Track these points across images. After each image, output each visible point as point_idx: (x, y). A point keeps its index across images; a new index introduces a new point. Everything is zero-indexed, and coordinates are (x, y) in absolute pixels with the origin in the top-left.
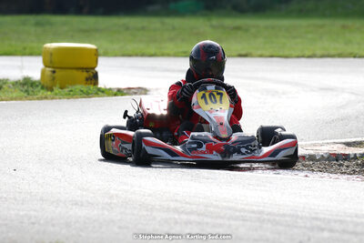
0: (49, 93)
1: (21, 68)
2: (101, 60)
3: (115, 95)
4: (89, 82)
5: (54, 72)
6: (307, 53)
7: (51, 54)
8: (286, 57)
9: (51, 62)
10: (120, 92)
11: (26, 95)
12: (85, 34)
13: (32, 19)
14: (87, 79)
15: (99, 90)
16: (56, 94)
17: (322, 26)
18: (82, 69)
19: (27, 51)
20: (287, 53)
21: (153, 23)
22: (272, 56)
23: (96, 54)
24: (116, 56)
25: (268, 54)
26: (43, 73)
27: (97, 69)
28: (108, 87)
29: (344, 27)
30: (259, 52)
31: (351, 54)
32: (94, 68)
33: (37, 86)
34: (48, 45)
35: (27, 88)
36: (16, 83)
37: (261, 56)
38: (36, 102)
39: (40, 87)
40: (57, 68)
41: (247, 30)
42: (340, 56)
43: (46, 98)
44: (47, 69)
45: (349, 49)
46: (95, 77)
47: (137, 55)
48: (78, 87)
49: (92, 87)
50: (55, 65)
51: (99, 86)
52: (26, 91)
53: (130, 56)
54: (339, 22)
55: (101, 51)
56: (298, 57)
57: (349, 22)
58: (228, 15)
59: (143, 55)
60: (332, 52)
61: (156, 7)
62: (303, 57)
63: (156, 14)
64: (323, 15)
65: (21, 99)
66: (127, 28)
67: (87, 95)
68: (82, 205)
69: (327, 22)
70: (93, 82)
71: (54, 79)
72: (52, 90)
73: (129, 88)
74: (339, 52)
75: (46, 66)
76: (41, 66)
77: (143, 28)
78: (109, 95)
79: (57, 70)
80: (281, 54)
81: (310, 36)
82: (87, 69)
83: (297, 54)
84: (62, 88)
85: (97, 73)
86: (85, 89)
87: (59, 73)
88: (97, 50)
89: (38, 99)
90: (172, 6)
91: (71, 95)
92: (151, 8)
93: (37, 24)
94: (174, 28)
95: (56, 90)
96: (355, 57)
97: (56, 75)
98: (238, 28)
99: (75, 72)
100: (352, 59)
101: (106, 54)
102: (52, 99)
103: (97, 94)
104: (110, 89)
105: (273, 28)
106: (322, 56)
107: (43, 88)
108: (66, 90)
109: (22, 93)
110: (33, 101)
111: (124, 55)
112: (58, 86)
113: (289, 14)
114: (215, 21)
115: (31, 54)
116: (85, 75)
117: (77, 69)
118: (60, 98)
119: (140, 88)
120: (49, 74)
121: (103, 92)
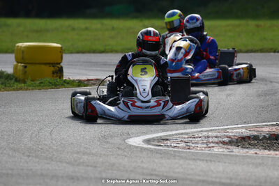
0: (23, 85)
3: (79, 86)
4: (55, 76)
5: (25, 67)
7: (23, 52)
9: (23, 58)
10: (80, 83)
14: (53, 73)
15: (65, 81)
16: (29, 86)
18: (49, 64)
21: (95, 24)
23: (61, 51)
24: (72, 53)
26: (15, 68)
27: (61, 64)
28: (72, 79)
29: (258, 26)
31: (271, 49)
32: (59, 64)
33: (11, 79)
34: (20, 44)
35: (4, 81)
38: (13, 94)
39: (13, 80)
40: (29, 63)
42: (262, 51)
43: (21, 89)
44: (19, 64)
46: (61, 70)
47: (89, 52)
48: (47, 79)
49: (58, 80)
50: (27, 62)
51: (64, 79)
52: (2, 84)
54: (251, 24)
55: (63, 48)
57: (261, 23)
59: (94, 52)
63: (94, 16)
67: (55, 86)
69: (242, 22)
70: (59, 75)
71: (25, 72)
72: (25, 82)
73: (88, 80)
74: (260, 48)
75: (18, 62)
76: (15, 63)
77: (86, 29)
79: (28, 65)
82: (53, 64)
84: (31, 81)
85: (62, 67)
86: (52, 80)
87: (30, 68)
88: (61, 48)
89: (14, 90)
91: (42, 86)
94: (113, 28)
95: (29, 82)
96: (275, 52)
99: (43, 66)
100: (272, 54)
102: (27, 90)
103: (63, 85)
104: (74, 81)
106: (247, 52)
107: (17, 80)
108: (37, 82)
110: (11, 92)
112: (30, 78)
114: (146, 22)
116: (52, 69)
117: (45, 64)
118: (32, 89)
119: (97, 79)
120: (21, 68)
121: (68, 83)
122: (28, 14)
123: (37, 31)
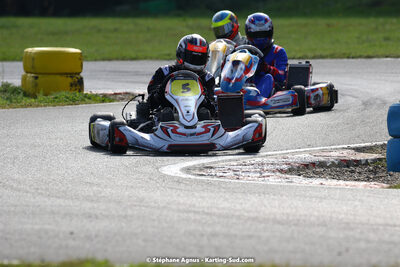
0: (33, 100)
2: (85, 64)
3: (103, 101)
4: (74, 88)
5: (36, 78)
7: (33, 59)
9: (33, 67)
10: (105, 98)
11: (8, 102)
14: (71, 85)
15: (86, 96)
16: (41, 101)
17: (305, 25)
18: (66, 74)
21: (126, 24)
23: (81, 58)
24: (96, 60)
26: (24, 79)
27: (82, 74)
28: (94, 93)
29: (328, 25)
31: (344, 54)
32: (79, 74)
33: (19, 93)
34: (29, 50)
38: (22, 109)
39: (21, 95)
40: (40, 74)
42: (332, 56)
43: (26, 106)
44: (29, 75)
46: (79, 84)
47: (117, 59)
48: (64, 93)
49: (77, 93)
50: (38, 71)
51: (85, 92)
52: (7, 99)
53: (110, 60)
54: (321, 22)
57: (333, 21)
59: (123, 59)
60: (325, 53)
65: (4, 107)
66: (99, 31)
67: (74, 102)
69: (310, 21)
70: (78, 87)
71: (36, 85)
72: (35, 97)
73: (116, 94)
74: (330, 52)
75: (27, 72)
76: (24, 73)
77: (116, 30)
78: (96, 101)
79: (40, 76)
82: (71, 75)
84: (46, 95)
85: (82, 78)
86: (70, 95)
87: (42, 79)
88: (81, 54)
89: (22, 107)
91: (56, 102)
94: (149, 29)
95: (41, 97)
96: (348, 58)
97: (38, 81)
99: (58, 77)
100: (346, 60)
101: (87, 59)
102: (38, 106)
103: (83, 100)
104: (96, 95)
107: (26, 95)
108: (51, 97)
109: (4, 101)
110: (18, 109)
111: (104, 60)
112: (41, 92)
114: (191, 22)
116: (70, 80)
117: (61, 74)
118: (45, 106)
119: (127, 93)
120: (31, 79)
121: (89, 98)
122: (44, 12)
123: (53, 34)
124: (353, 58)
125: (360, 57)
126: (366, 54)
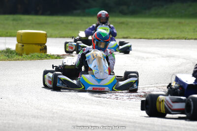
0: (20, 57)
1: (5, 43)
2: (49, 40)
3: (56, 58)
5: (23, 46)
6: (160, 37)
7: (22, 36)
8: (149, 39)
9: (21, 40)
11: (7, 58)
12: (40, 25)
13: (11, 17)
14: (41, 50)
15: (47, 55)
16: (24, 57)
17: (168, 22)
18: (38, 44)
19: (9, 34)
20: (149, 37)
21: (77, 20)
22: (141, 38)
23: (46, 36)
24: (56, 37)
25: (139, 37)
26: (17, 46)
27: (46, 44)
28: (52, 54)
29: (180, 23)
30: (134, 36)
31: (183, 37)
32: (44, 44)
33: (14, 53)
34: (20, 31)
35: (8, 54)
36: (2, 52)
37: (135, 38)
38: (13, 62)
41: (127, 24)
42: (178, 38)
43: (18, 60)
45: (182, 35)
46: (45, 49)
48: (36, 54)
49: (43, 54)
50: (24, 42)
51: (47, 53)
52: (8, 56)
53: (64, 37)
54: (177, 20)
55: (48, 35)
56: (155, 39)
57: (183, 20)
58: (117, 16)
60: (174, 36)
61: (79, 11)
62: (158, 39)
63: (78, 15)
64: (169, 17)
65: (5, 60)
66: (63, 23)
67: (41, 58)
68: (38, 118)
70: (44, 51)
71: (23, 49)
72: (22, 56)
74: (177, 36)
75: (19, 43)
76: (16, 42)
77: (71, 23)
78: (52, 58)
79: (25, 45)
80: (146, 37)
81: (161, 27)
82: (41, 45)
83: (155, 37)
84: (27, 54)
85: (46, 46)
86: (39, 55)
88: (46, 34)
89: (14, 60)
90: (87, 11)
91: (32, 58)
92: (75, 12)
93: (14, 20)
95: (24, 55)
96: (186, 39)
97: (24, 47)
98: (122, 23)
99: (34, 45)
100: (184, 40)
101: (51, 36)
102: (22, 60)
103: (46, 57)
104: (53, 55)
105: (142, 23)
106: (168, 39)
107: (17, 54)
108: (29, 55)
109: (5, 57)
110: (11, 61)
111: (61, 37)
112: (25, 53)
113: (150, 16)
115: (10, 36)
116: (40, 47)
117: (36, 44)
118: (26, 60)
119: (69, 55)
120: (20, 46)
121: (49, 57)
122: (37, 13)
124: (188, 39)
125: (192, 39)
126: (194, 38)
